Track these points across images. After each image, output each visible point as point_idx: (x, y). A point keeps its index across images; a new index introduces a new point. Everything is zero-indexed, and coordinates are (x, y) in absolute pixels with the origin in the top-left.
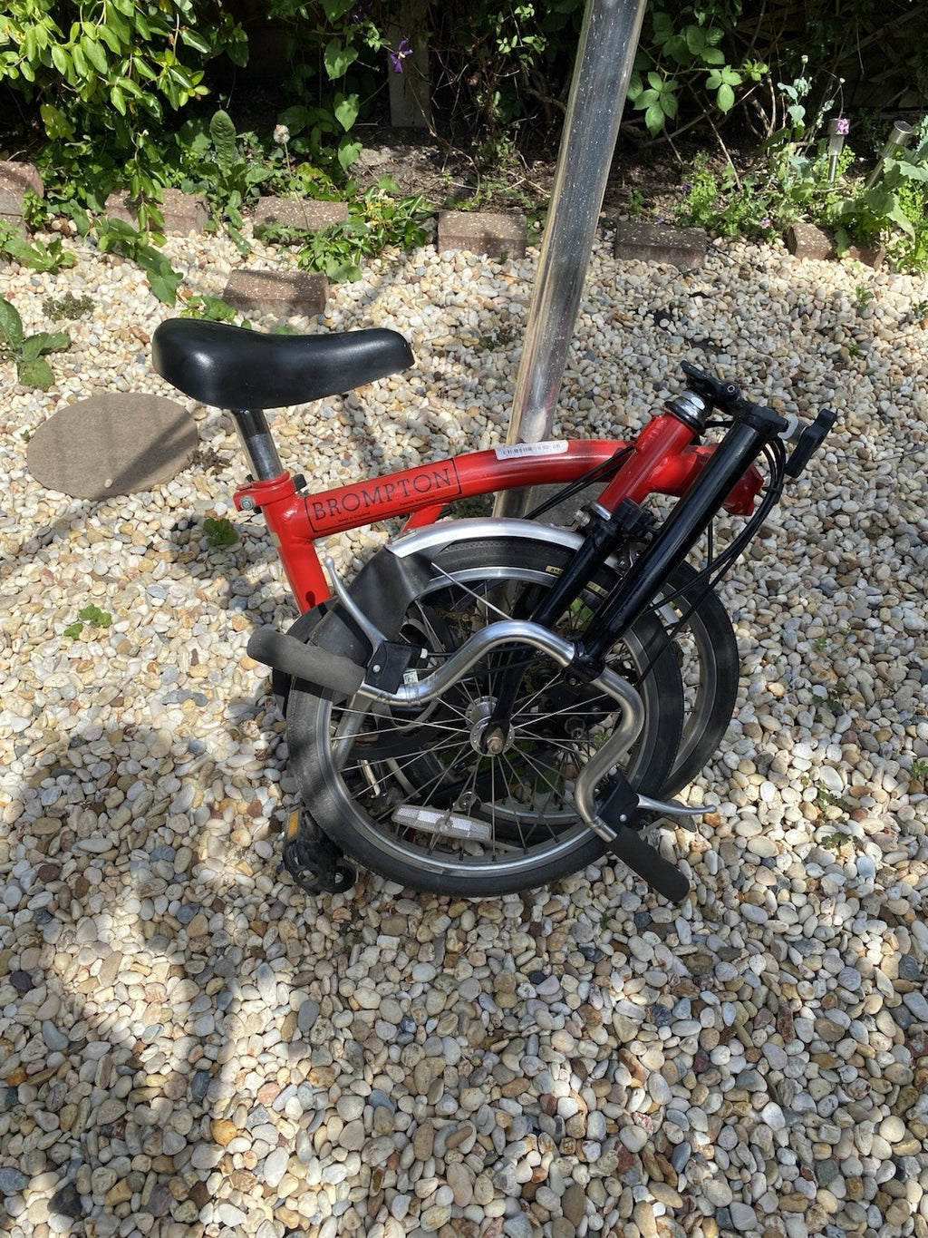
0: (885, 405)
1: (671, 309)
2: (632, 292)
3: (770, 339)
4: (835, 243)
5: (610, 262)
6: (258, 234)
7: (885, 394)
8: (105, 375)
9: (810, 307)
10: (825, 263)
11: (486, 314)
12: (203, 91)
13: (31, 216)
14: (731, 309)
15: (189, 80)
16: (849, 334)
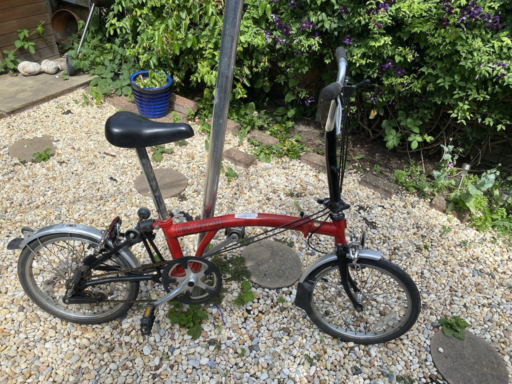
0: (425, 271)
1: (367, 207)
2: (357, 197)
3: (397, 231)
4: (447, 207)
5: (357, 185)
6: (249, 140)
7: (428, 267)
8: (175, 163)
9: (422, 226)
10: (440, 213)
11: (299, 186)
12: (246, 96)
13: (189, 116)
14: (391, 216)
15: (242, 92)
16: (430, 241)
